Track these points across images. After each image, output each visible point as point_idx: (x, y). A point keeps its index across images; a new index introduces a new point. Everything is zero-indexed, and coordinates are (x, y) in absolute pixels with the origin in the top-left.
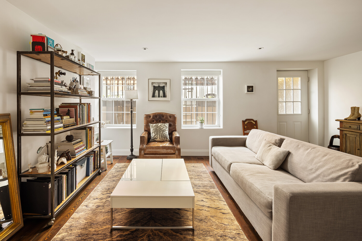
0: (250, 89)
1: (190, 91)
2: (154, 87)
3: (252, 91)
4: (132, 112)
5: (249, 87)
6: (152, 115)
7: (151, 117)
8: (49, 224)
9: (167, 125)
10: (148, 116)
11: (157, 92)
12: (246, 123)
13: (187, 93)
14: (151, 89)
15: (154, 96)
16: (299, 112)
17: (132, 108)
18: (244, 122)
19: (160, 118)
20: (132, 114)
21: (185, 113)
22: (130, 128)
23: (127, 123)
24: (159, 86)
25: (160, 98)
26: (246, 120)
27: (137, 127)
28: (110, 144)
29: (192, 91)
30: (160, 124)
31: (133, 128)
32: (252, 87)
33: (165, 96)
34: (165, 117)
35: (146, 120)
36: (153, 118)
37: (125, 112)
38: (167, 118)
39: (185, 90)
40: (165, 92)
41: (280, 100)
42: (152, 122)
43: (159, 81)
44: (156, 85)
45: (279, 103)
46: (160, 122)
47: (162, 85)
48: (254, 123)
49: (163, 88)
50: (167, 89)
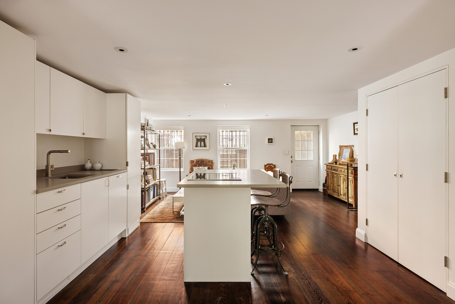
0: (270, 141)
1: (231, 140)
2: (197, 139)
3: (272, 142)
4: (180, 158)
5: (269, 139)
6: (195, 161)
7: (195, 162)
8: (144, 210)
9: (206, 168)
10: (192, 162)
11: (199, 143)
12: (267, 167)
13: (228, 141)
14: (195, 141)
15: (197, 146)
16: (312, 159)
17: (180, 156)
18: (265, 166)
19: (201, 163)
20: (180, 160)
21: (222, 160)
22: (179, 171)
23: (176, 167)
24: (201, 139)
25: (202, 148)
26: (268, 164)
27: (184, 170)
28: (165, 181)
29: (232, 140)
30: (201, 167)
31: (181, 171)
32: (272, 139)
33: (205, 146)
34: (205, 162)
35: (191, 164)
36: (196, 163)
37: (174, 159)
38: (206, 162)
39: (227, 139)
40: (206, 143)
41: (296, 148)
42: (195, 166)
43: (201, 135)
44: (199, 138)
45: (295, 151)
46: (201, 166)
47: (203, 138)
48: (273, 167)
49: (204, 140)
50: (207, 141)
